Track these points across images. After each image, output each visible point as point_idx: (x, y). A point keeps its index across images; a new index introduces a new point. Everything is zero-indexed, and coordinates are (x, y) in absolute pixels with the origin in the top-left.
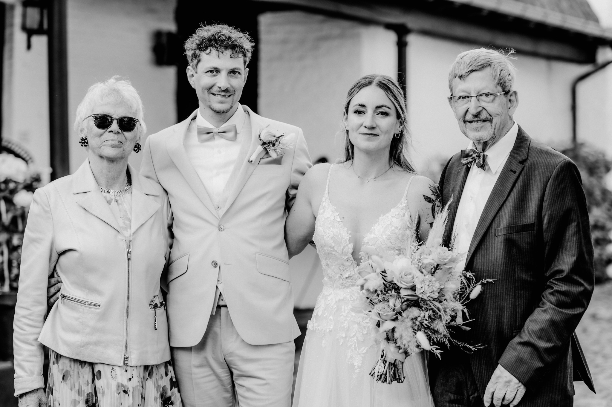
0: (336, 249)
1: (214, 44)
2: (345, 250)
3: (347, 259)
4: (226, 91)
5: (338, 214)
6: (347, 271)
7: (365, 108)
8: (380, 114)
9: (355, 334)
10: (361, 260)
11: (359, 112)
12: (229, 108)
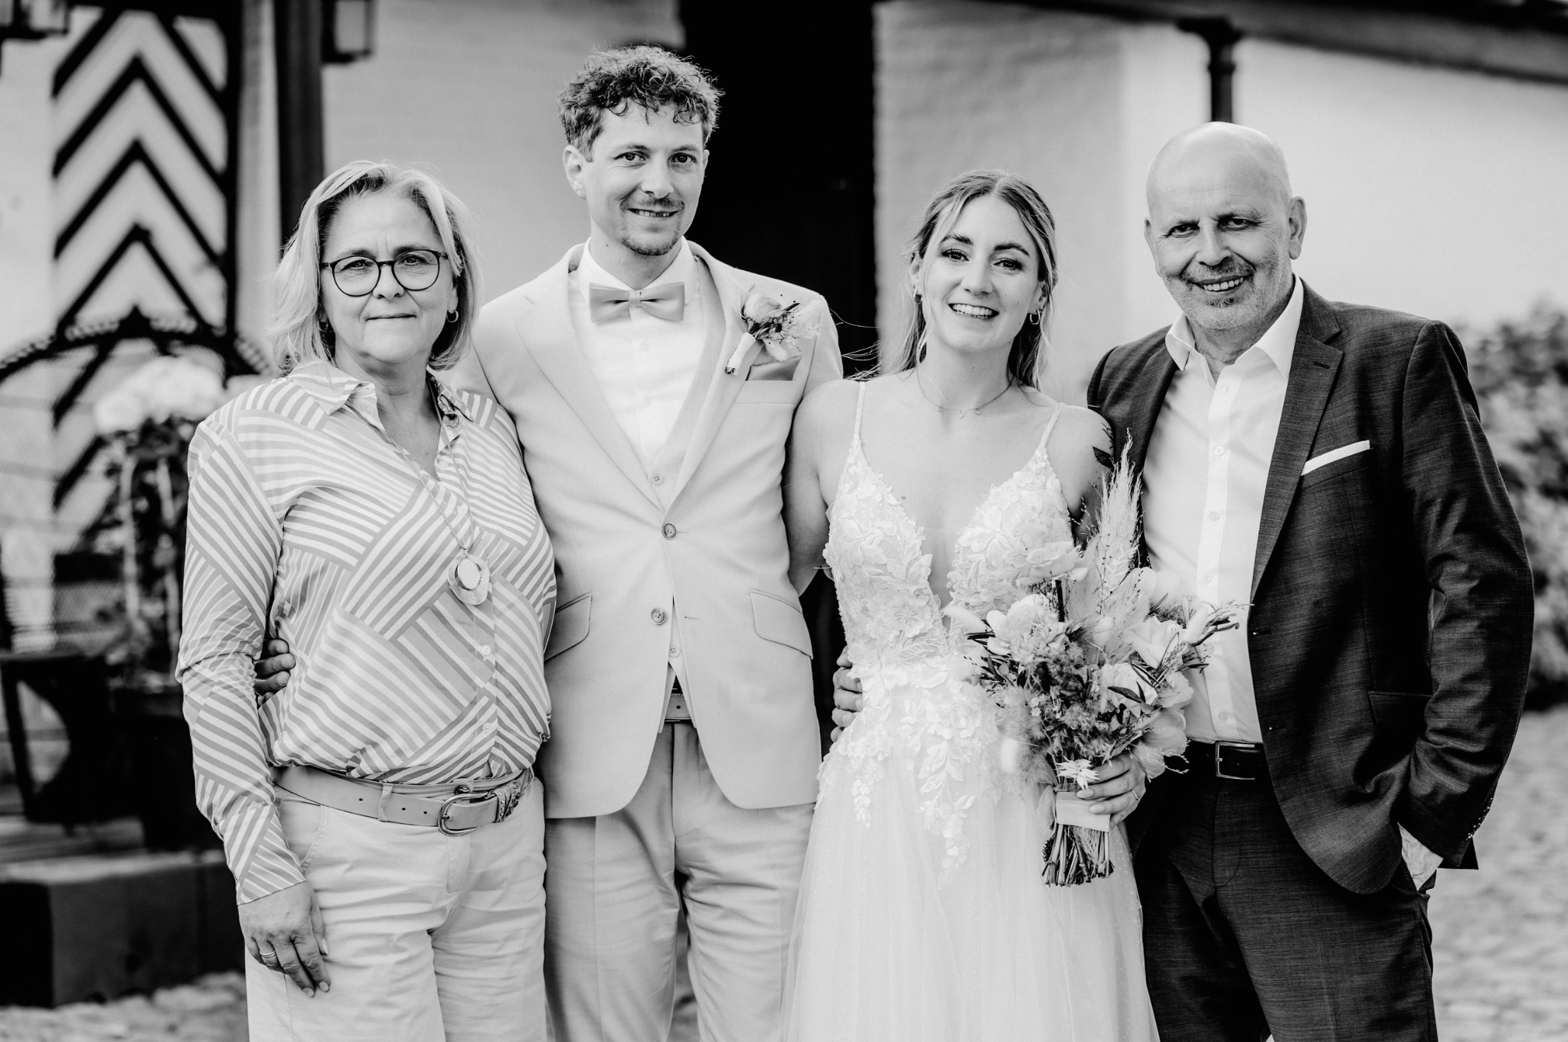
0: (890, 569)
1: (636, 89)
2: (912, 570)
3: (917, 593)
4: (664, 201)
5: (890, 489)
6: (916, 620)
7: (969, 246)
8: (1002, 264)
9: (944, 766)
10: (951, 592)
11: (955, 255)
12: (671, 243)
